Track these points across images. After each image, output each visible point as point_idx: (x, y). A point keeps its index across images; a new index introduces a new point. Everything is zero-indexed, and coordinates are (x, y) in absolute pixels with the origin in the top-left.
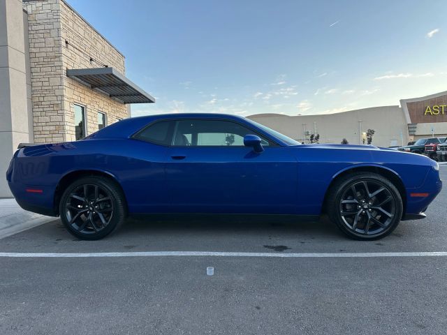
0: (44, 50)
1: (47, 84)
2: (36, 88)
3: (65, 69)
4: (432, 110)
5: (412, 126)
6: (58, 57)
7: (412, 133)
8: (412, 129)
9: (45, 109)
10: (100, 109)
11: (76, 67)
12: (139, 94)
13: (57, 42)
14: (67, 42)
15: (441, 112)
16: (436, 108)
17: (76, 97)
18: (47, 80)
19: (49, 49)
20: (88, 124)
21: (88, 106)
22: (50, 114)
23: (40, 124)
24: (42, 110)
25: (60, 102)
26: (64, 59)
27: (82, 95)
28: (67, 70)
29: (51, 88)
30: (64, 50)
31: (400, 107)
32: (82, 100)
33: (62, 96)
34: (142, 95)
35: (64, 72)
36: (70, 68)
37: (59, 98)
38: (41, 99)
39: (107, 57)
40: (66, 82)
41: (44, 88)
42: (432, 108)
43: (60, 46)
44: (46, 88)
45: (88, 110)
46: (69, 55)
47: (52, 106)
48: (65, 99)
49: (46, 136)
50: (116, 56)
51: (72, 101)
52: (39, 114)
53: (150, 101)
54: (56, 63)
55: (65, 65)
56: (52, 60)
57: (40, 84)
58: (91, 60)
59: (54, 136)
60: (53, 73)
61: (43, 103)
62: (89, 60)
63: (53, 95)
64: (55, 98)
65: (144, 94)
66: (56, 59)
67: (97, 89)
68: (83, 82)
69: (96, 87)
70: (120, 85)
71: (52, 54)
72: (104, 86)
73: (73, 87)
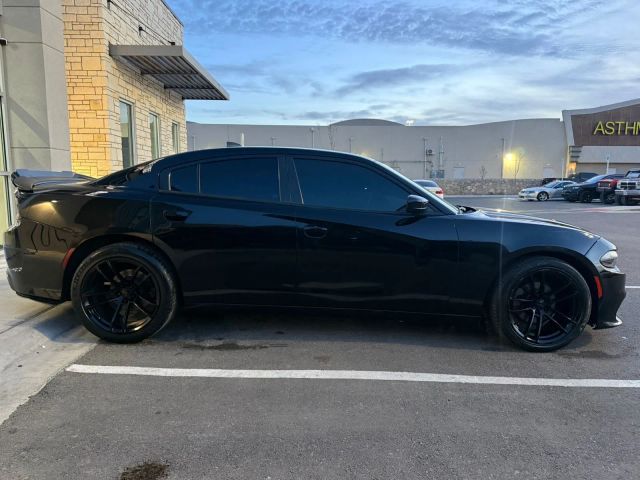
0: (74, 10)
1: (78, 67)
3: (107, 44)
4: (605, 128)
5: (576, 149)
6: (97, 23)
7: (575, 159)
8: (575, 154)
9: (76, 107)
10: (152, 109)
11: (122, 42)
12: (210, 87)
15: (616, 131)
16: (610, 125)
17: (121, 90)
18: (78, 60)
19: (81, 11)
20: (138, 132)
21: (138, 104)
22: (85, 116)
25: (99, 97)
26: (105, 27)
27: (129, 87)
28: (110, 46)
29: (85, 73)
30: (104, 13)
31: (561, 120)
32: (130, 94)
33: (104, 88)
34: (213, 88)
35: (106, 49)
36: (114, 43)
37: (99, 91)
40: (108, 64)
41: (72, 73)
42: (604, 126)
44: (77, 73)
45: (137, 109)
46: (112, 21)
47: (87, 102)
48: (108, 92)
49: (78, 150)
50: (173, 22)
51: (116, 95)
53: (222, 98)
54: (93, 34)
55: (106, 37)
56: (87, 27)
58: (140, 29)
59: (90, 149)
60: (87, 50)
61: (72, 98)
62: (137, 30)
63: (88, 85)
64: (92, 91)
65: (217, 87)
66: (93, 27)
67: (149, 76)
68: (130, 65)
69: (149, 73)
70: (186, 73)
71: (87, 19)
72: (161, 73)
73: (118, 74)
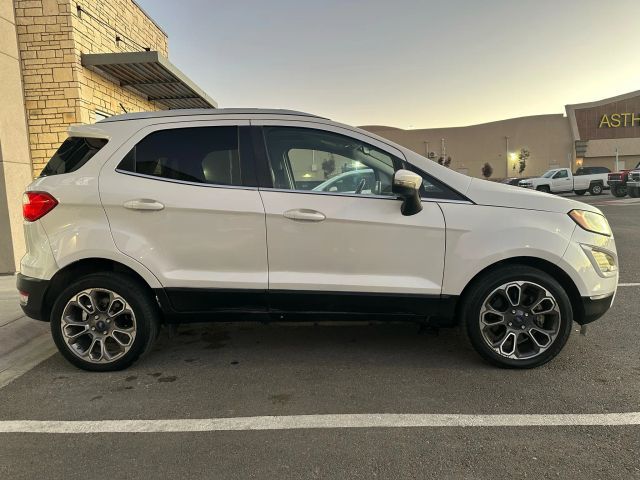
0: (42, 21)
1: (48, 79)
2: (32, 86)
3: (78, 53)
4: (611, 121)
5: (581, 144)
6: (66, 32)
7: (581, 154)
8: (581, 149)
9: (49, 122)
11: (96, 51)
12: (195, 96)
13: (63, 8)
14: (79, 8)
15: (623, 123)
16: (616, 117)
17: (97, 101)
18: (50, 71)
19: (50, 20)
22: (58, 129)
23: (41, 147)
24: (43, 122)
25: (73, 110)
26: (76, 36)
27: (107, 98)
28: (83, 56)
29: (56, 85)
30: (75, 22)
32: (108, 106)
33: (77, 99)
34: (199, 96)
35: (78, 59)
36: (86, 52)
37: (72, 103)
38: (42, 105)
39: (142, 34)
40: (81, 75)
41: (44, 86)
42: (610, 118)
43: (68, 15)
44: (48, 86)
46: (84, 30)
47: (61, 116)
48: (82, 104)
50: (155, 34)
51: (92, 107)
52: (38, 129)
53: (210, 107)
54: (64, 44)
55: (77, 46)
56: (57, 38)
57: (38, 79)
58: (118, 39)
60: (58, 60)
61: (45, 112)
62: (114, 40)
63: (61, 97)
64: (64, 103)
65: (203, 96)
66: (63, 37)
67: (128, 87)
68: (106, 75)
69: (128, 84)
70: (166, 81)
71: (56, 28)
72: (141, 83)
73: (92, 84)
